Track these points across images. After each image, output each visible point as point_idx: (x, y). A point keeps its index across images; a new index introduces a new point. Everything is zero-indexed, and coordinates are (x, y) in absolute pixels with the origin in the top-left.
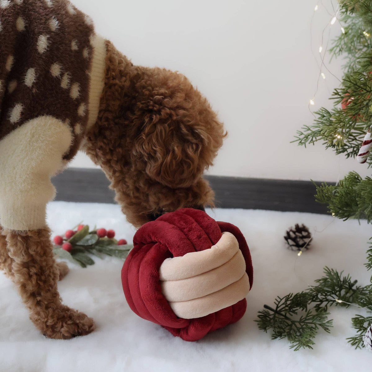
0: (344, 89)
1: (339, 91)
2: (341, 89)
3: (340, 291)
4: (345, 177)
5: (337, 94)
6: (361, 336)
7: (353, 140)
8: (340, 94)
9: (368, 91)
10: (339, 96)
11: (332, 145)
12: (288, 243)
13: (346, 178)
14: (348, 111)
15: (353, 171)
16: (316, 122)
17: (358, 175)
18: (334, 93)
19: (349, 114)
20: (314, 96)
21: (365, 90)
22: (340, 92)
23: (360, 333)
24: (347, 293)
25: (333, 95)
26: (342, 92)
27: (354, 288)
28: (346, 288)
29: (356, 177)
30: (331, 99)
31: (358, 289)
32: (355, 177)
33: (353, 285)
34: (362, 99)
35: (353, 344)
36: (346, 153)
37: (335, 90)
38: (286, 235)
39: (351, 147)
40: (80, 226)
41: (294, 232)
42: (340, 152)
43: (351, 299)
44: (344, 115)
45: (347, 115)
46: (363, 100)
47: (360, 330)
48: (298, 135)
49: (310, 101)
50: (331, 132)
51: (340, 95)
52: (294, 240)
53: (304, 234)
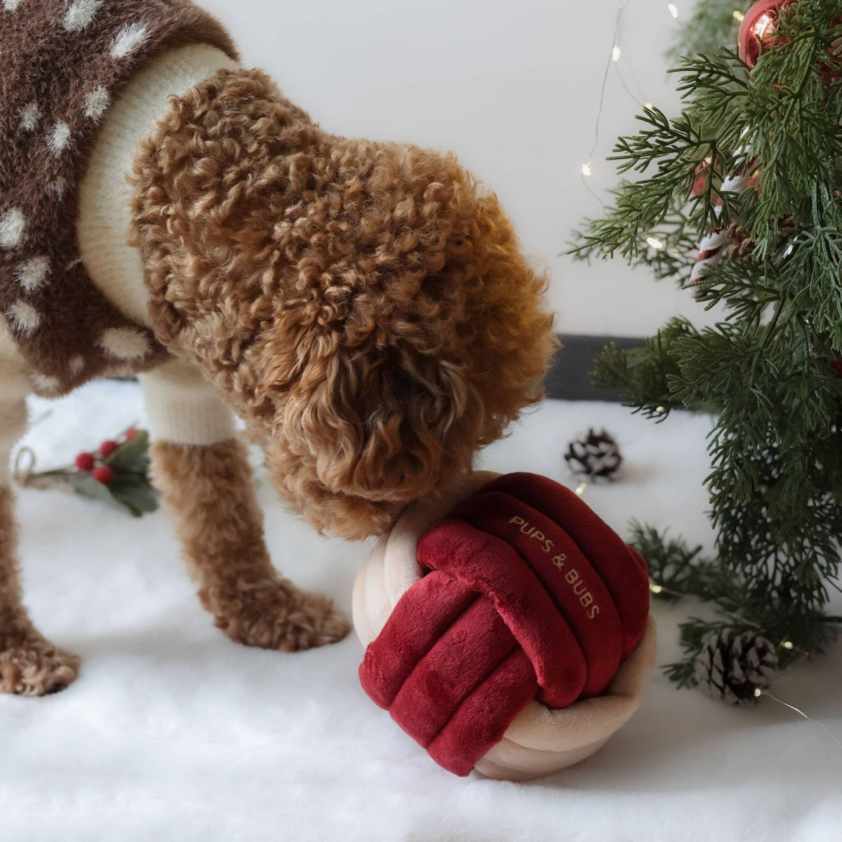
0: (639, 139)
1: (629, 142)
2: (634, 138)
3: (661, 570)
4: (659, 330)
5: (624, 148)
6: (693, 660)
7: (690, 249)
8: (631, 148)
9: (692, 144)
10: (629, 154)
11: (646, 260)
12: (570, 467)
13: (661, 333)
14: (650, 185)
15: (681, 316)
16: (609, 212)
17: (688, 324)
18: (618, 146)
19: (651, 193)
20: (591, 155)
21: (687, 140)
22: (631, 145)
23: (690, 655)
24: (677, 572)
25: (615, 151)
26: (635, 145)
27: (694, 561)
28: (676, 562)
29: (684, 327)
30: (611, 159)
31: (702, 564)
32: (681, 327)
33: (691, 556)
34: (678, 160)
35: (674, 678)
36: (677, 277)
37: (621, 139)
38: (566, 450)
39: (688, 264)
40: (131, 433)
41: (583, 445)
42: (664, 276)
43: (684, 587)
44: (643, 193)
45: (649, 195)
46: (681, 162)
47: (691, 649)
48: (572, 239)
49: (582, 167)
50: (612, 231)
51: (631, 151)
52: (583, 460)
53: (603, 447)
